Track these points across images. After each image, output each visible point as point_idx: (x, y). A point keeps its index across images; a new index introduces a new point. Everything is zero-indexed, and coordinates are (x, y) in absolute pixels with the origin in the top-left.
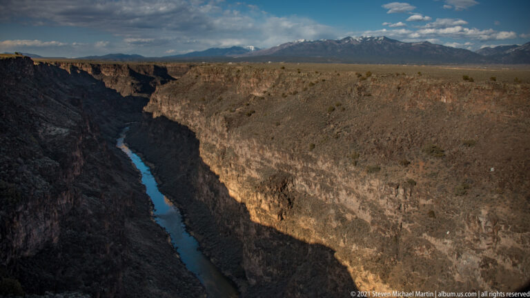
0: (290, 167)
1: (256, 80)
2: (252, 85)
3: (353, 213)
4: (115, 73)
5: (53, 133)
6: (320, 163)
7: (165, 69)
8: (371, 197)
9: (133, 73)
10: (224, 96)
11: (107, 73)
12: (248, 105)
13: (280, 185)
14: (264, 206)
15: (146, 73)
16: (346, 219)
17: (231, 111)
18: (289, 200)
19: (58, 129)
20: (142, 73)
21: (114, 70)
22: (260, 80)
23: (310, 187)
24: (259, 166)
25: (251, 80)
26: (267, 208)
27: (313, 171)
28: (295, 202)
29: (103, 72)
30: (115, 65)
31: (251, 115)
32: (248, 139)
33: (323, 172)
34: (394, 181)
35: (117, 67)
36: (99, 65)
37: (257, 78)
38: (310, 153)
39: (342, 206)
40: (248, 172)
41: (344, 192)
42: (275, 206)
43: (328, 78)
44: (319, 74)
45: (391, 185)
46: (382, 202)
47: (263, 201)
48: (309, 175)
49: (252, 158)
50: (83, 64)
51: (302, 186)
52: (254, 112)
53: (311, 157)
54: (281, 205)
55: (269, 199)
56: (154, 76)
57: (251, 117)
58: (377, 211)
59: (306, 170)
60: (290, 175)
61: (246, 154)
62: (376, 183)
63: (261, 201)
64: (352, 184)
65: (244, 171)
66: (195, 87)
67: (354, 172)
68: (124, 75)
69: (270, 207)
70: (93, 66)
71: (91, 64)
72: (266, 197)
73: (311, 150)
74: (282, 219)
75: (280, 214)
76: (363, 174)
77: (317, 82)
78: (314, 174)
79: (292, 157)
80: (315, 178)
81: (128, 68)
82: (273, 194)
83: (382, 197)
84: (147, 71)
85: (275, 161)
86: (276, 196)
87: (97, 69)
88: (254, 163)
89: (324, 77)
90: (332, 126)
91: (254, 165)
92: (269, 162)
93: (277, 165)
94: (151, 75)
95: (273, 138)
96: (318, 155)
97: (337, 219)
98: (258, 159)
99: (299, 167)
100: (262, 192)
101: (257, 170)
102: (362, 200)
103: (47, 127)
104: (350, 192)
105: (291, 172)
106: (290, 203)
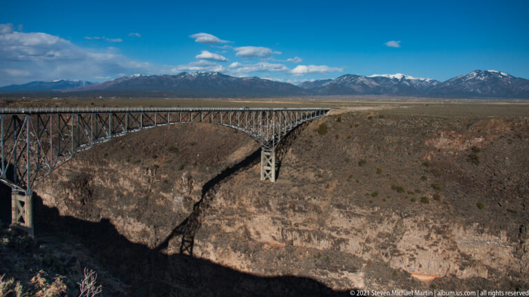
0: (90, 170)
3: (127, 190)
6: (110, 165)
8: (135, 178)
13: (83, 182)
14: (71, 197)
16: (123, 195)
18: (89, 191)
23: (104, 181)
24: (68, 173)
26: (73, 198)
27: (106, 170)
28: (94, 193)
33: (112, 170)
34: (146, 166)
38: (104, 160)
39: (121, 188)
40: (60, 179)
41: (122, 179)
42: (79, 196)
46: (140, 179)
47: (70, 194)
48: (104, 174)
51: (99, 182)
53: (105, 162)
54: (83, 195)
55: (74, 191)
58: (137, 184)
59: (101, 171)
60: (90, 175)
62: (137, 169)
63: (68, 194)
64: (126, 173)
65: (57, 178)
67: (127, 166)
69: (75, 198)
72: (72, 191)
73: (105, 158)
74: (84, 204)
75: (82, 201)
76: (132, 165)
78: (106, 173)
79: (91, 163)
80: (107, 175)
82: (77, 188)
83: (140, 177)
85: (79, 167)
86: (80, 189)
90: (120, 142)
91: (65, 173)
92: (76, 168)
93: (81, 170)
96: (109, 160)
97: (117, 196)
98: (68, 168)
99: (97, 169)
100: (68, 188)
101: (67, 176)
102: (131, 180)
104: (125, 178)
105: (91, 173)
106: (90, 193)
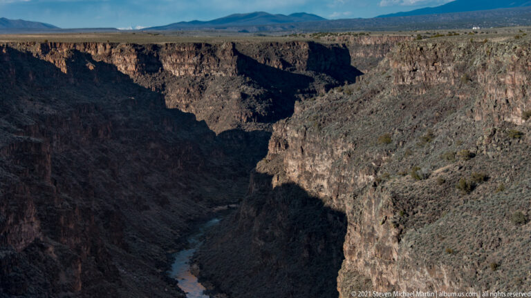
4: (198, 67)
7: (342, 53)
9: (247, 66)
10: (440, 130)
11: (176, 68)
12: (472, 156)
15: (285, 64)
17: (417, 177)
20: (275, 63)
21: (195, 59)
29: (167, 66)
30: (198, 46)
31: (473, 187)
32: (431, 268)
35: (204, 51)
36: (156, 47)
50: (113, 46)
52: (486, 179)
56: (309, 73)
57: (474, 194)
66: (375, 103)
68: (223, 72)
70: (139, 50)
71: (135, 45)
81: (235, 51)
84: (289, 59)
87: (149, 57)
94: (301, 69)
95: (496, 266)
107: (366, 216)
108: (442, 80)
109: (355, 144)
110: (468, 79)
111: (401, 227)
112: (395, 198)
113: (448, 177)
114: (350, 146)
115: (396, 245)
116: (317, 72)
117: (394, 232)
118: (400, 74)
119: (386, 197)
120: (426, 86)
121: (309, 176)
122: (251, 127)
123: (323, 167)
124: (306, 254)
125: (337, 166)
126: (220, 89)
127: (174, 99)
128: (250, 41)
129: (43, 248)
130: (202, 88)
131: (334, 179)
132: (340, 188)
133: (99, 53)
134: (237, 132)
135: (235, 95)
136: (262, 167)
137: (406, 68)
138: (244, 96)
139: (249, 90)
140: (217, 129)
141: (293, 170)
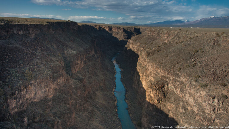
0: (167, 78)
1: (167, 35)
2: (165, 38)
3: (191, 107)
4: (118, 30)
5: (70, 53)
6: (182, 78)
7: (139, 30)
8: (200, 100)
9: (125, 31)
10: (154, 42)
11: (114, 30)
12: (159, 47)
13: (160, 86)
14: (152, 95)
15: (130, 31)
16: (187, 109)
17: (150, 49)
18: (164, 94)
19: (73, 51)
20: (129, 31)
21: (117, 29)
22: (169, 35)
23: (176, 89)
24: (155, 76)
25: (165, 35)
26: (153, 96)
27: (178, 81)
28: (168, 95)
29: (113, 30)
30: (118, 27)
31: (159, 51)
32: (152, 62)
33: (183, 83)
34: (213, 94)
35: (119, 28)
36: (111, 27)
37: (168, 34)
38: (178, 72)
39: (187, 102)
40: (150, 78)
41: (188, 95)
42: (156, 96)
43: (200, 35)
44: (196, 33)
45: (210, 96)
46: (205, 104)
47: (152, 92)
48: (176, 83)
49: (152, 72)
50: (105, 26)
51: (172, 88)
52: (161, 50)
53: (178, 74)
54: (160, 95)
55: (154, 92)
56: (134, 32)
57: (159, 52)
58: (201, 109)
59: (175, 80)
60: (167, 82)
61: (150, 69)
62: (203, 93)
63: (151, 92)
64: (192, 92)
65: (148, 77)
66: (144, 38)
67: (194, 85)
68: (121, 31)
69: (154, 96)
70: (109, 27)
71: (108, 26)
72: (153, 90)
73: (179, 71)
74: (159, 102)
75: (158, 100)
76: (198, 87)
77: (194, 37)
78: (178, 83)
79: (169, 73)
80: (178, 85)
81: (123, 28)
82: (156, 90)
83: (205, 102)
84: (131, 30)
85: (161, 74)
86: (158, 91)
87: (110, 28)
88: (153, 74)
89: (198, 35)
90: (193, 60)
91: (153, 75)
92: (159, 74)
93: (162, 76)
94: (133, 32)
95: (162, 63)
96: (182, 74)
97: (182, 108)
98: (155, 72)
99: (172, 79)
100: (151, 88)
101: (154, 77)
102: (196, 100)
103: (68, 50)
104: (191, 95)
105: (167, 80)
106: (165, 95)
107: (142, 55)
108: (155, 35)
109: (141, 43)
110: (159, 35)
111: (148, 56)
112: (147, 52)
113: (155, 49)
114: (140, 44)
115: (147, 59)
116: (135, 32)
117: (146, 57)
118: (148, 33)
119: (146, 52)
120: (152, 36)
121: (133, 48)
122: (125, 40)
123: (136, 47)
124: (132, 59)
125: (138, 47)
126: (120, 34)
127: (114, 35)
128: (125, 27)
129: (95, 55)
130: (118, 34)
131: (137, 48)
132: (138, 50)
133: (103, 27)
134: (122, 40)
135: (123, 35)
136: (126, 46)
137: (149, 33)
138: (124, 35)
139: (125, 34)
140: (120, 40)
141: (131, 47)
